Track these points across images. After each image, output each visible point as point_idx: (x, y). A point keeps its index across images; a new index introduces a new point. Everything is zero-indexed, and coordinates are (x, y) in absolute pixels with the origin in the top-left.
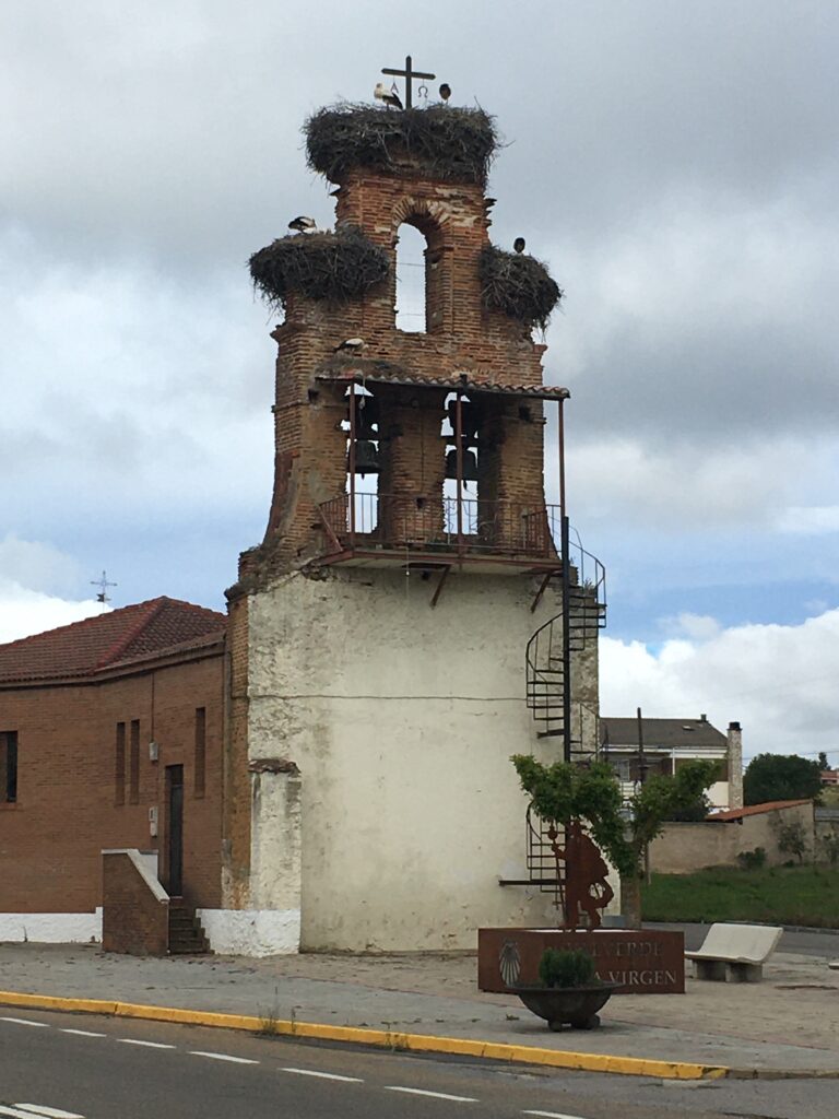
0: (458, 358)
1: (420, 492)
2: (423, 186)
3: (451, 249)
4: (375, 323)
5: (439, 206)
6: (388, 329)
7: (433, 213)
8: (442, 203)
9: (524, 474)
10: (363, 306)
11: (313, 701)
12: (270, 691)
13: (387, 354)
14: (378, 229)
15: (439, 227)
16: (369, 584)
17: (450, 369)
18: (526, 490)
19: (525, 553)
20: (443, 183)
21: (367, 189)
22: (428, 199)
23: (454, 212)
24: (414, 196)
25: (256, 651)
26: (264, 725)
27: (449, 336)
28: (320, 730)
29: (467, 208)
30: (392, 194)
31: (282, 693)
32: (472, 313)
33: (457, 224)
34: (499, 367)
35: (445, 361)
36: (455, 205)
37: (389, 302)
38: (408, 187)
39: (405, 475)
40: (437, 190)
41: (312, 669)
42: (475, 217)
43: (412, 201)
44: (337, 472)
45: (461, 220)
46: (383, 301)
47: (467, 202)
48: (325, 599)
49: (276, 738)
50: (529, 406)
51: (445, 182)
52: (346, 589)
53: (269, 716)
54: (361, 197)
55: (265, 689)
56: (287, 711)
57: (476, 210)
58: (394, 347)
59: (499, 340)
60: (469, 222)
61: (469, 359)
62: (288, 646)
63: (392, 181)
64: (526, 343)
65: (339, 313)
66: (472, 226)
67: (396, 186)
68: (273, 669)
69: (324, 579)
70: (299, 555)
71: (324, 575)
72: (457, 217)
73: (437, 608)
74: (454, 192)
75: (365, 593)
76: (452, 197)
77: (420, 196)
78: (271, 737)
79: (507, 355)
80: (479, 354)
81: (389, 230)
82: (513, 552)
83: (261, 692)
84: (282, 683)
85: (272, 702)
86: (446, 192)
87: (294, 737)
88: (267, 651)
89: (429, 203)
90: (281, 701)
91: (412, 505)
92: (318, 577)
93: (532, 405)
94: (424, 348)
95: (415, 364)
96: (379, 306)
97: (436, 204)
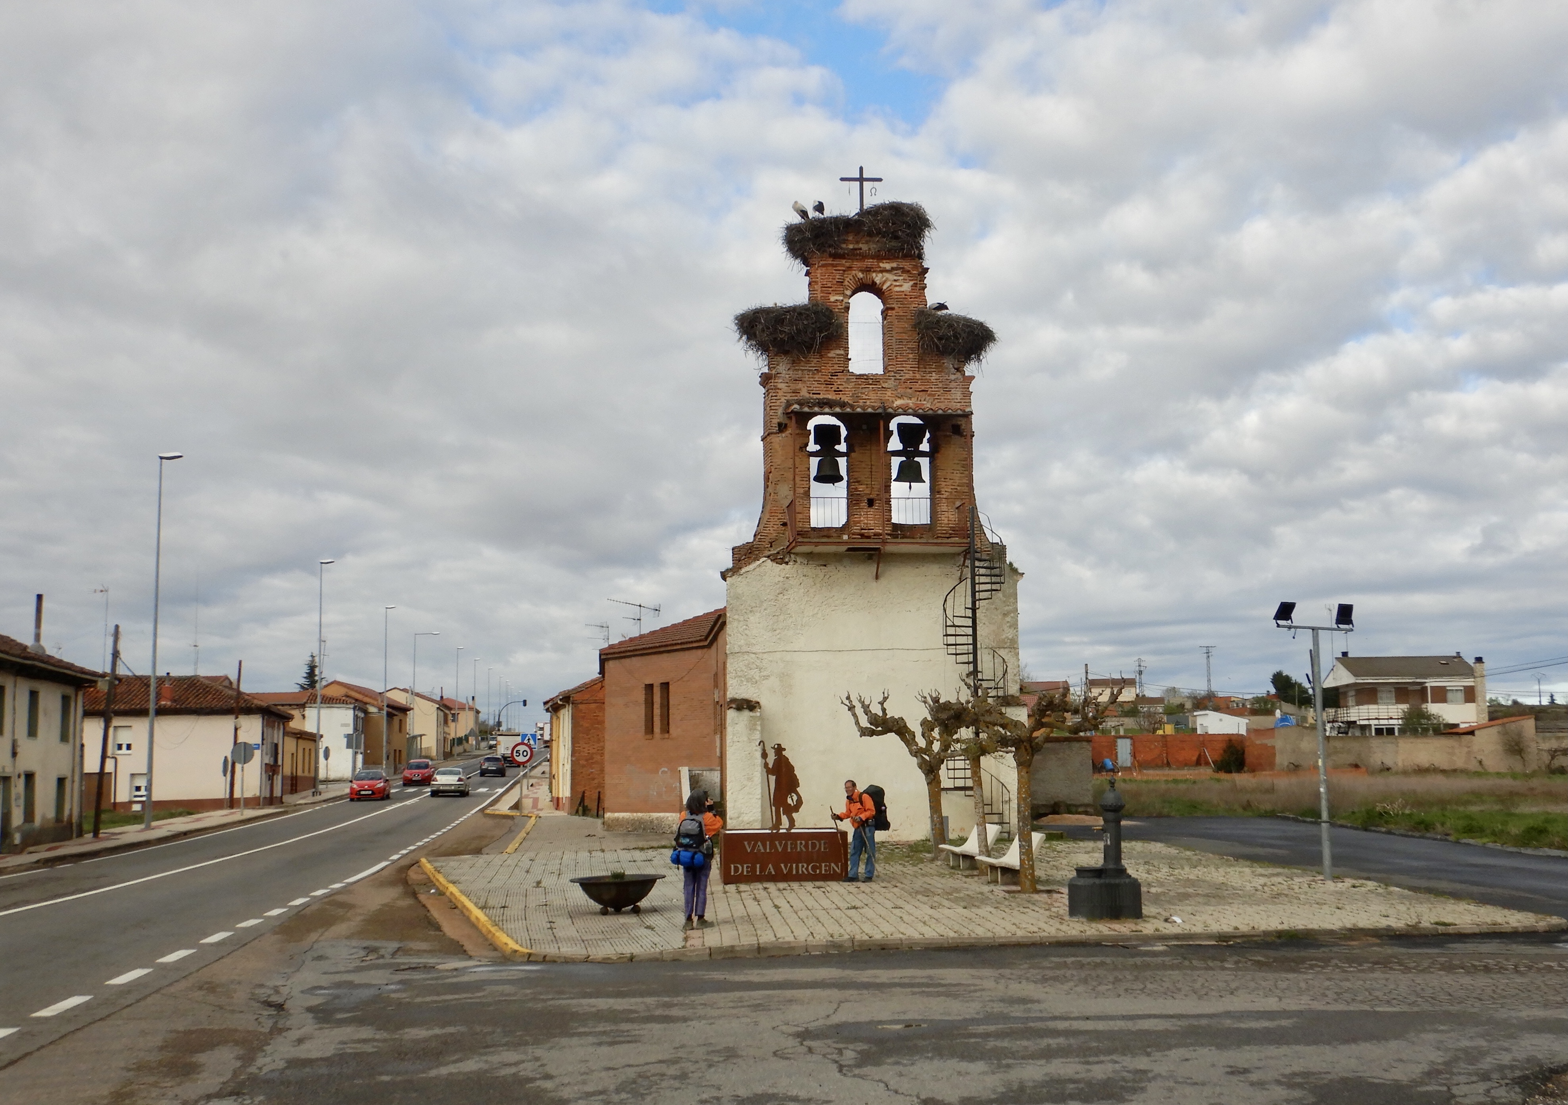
0: (899, 391)
1: (870, 494)
2: (869, 262)
3: (893, 309)
4: (830, 368)
5: (883, 277)
6: (843, 372)
7: (878, 282)
8: (884, 274)
9: (957, 476)
10: (821, 356)
11: (778, 655)
12: (745, 649)
13: (841, 391)
14: (833, 298)
15: (884, 293)
16: (825, 566)
17: (894, 399)
18: (959, 488)
19: (956, 535)
20: (885, 259)
21: (824, 269)
22: (874, 271)
23: (895, 280)
24: (862, 271)
25: (733, 619)
26: (739, 674)
27: (893, 374)
28: (784, 677)
29: (905, 276)
30: (844, 271)
31: (754, 650)
32: (911, 356)
33: (897, 289)
34: (934, 395)
35: (889, 393)
36: (896, 275)
37: (842, 352)
38: (857, 264)
39: (858, 482)
40: (881, 265)
41: (778, 632)
42: (912, 283)
43: (860, 275)
44: (802, 482)
45: (901, 286)
46: (838, 352)
47: (904, 271)
48: (787, 578)
49: (749, 684)
50: (959, 423)
51: (889, 257)
52: (805, 570)
53: (744, 668)
54: (819, 275)
55: (740, 646)
56: (758, 662)
57: (912, 277)
58: (846, 386)
59: (934, 374)
60: (907, 287)
61: (910, 391)
62: (758, 615)
63: (844, 261)
64: (958, 375)
65: (802, 364)
66: (909, 289)
67: (848, 264)
68: (747, 632)
69: (787, 563)
70: (771, 546)
71: (787, 560)
72: (898, 284)
73: (879, 581)
74: (894, 265)
75: (820, 572)
76: (893, 269)
77: (868, 270)
78: (745, 683)
79: (940, 385)
80: (917, 386)
81: (841, 298)
82: (947, 535)
83: (737, 649)
84: (754, 642)
85: (746, 657)
86: (887, 266)
87: (763, 682)
88: (742, 618)
89: (874, 275)
90: (753, 656)
91: (864, 504)
92: (782, 561)
93: (962, 422)
94: (871, 384)
95: (864, 397)
96: (834, 355)
97: (880, 275)
